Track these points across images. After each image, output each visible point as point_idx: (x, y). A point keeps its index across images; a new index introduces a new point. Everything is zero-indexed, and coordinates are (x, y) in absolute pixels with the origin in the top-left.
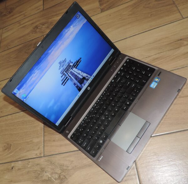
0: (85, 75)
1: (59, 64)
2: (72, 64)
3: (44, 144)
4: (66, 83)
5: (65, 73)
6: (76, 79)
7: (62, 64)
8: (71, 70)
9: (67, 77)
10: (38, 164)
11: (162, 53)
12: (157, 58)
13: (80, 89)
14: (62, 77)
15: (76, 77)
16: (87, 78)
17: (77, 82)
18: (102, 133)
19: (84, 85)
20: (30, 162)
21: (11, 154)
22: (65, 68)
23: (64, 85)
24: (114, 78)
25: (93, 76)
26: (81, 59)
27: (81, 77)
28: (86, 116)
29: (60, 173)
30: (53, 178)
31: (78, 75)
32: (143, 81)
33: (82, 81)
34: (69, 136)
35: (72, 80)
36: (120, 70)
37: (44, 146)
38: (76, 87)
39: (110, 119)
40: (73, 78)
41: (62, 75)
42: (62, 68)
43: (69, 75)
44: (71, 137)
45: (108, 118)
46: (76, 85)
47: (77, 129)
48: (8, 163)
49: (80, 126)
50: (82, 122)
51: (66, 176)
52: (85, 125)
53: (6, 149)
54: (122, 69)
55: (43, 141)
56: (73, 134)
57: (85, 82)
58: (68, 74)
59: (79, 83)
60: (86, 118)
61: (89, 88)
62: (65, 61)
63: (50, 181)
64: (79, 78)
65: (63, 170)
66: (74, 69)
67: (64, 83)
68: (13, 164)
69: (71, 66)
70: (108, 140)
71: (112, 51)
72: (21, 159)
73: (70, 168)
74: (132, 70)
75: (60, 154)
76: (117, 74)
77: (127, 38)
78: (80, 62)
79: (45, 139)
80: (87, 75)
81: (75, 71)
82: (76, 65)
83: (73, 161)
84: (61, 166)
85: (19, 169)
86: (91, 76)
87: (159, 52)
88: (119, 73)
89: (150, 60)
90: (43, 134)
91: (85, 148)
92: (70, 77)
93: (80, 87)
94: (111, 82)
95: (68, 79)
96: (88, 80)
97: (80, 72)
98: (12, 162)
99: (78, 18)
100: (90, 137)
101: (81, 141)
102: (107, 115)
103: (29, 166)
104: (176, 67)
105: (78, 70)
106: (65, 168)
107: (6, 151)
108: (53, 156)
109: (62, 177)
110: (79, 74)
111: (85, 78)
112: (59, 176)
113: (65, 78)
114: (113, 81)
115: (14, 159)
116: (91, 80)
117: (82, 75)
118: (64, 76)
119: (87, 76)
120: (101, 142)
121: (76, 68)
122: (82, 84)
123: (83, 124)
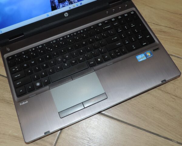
13: (54, 8)
18: (46, 75)
19: (63, 7)
24: (103, 23)
25: (81, 4)
28: (42, 45)
34: (6, 56)
39: (66, 65)
44: (8, 58)
45: (65, 62)
47: (21, 53)
49: (27, 52)
50: (32, 49)
56: (13, 56)
57: (66, 3)
60: (40, 47)
61: (66, 15)
76: (110, 20)
86: (78, 2)
88: (113, 20)
91: (15, 80)
93: (55, 5)
94: (97, 24)
96: (71, 3)
100: (29, 71)
101: (16, 69)
102: (66, 59)
114: (100, 24)
116: (76, 6)
122: (60, 4)
123: (32, 51)
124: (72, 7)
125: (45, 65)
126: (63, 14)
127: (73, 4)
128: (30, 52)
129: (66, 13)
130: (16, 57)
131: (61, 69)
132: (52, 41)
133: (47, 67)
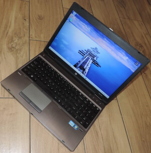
0: (87, 70)
1: (95, 47)
2: (95, 59)
3: (38, 41)
4: (80, 54)
5: (88, 53)
6: (83, 63)
7: (95, 50)
8: (91, 58)
9: (85, 55)
10: (24, 35)
11: (102, 140)
12: (97, 135)
13: (75, 66)
14: (85, 50)
15: (85, 63)
16: (84, 72)
17: (81, 63)
19: (79, 70)
20: (27, 30)
21: (35, 20)
22: (92, 53)
23: (79, 52)
24: (82, 95)
25: (86, 78)
26: (99, 67)
27: (85, 67)
28: (54, 70)
29: (15, 48)
30: (13, 43)
31: (86, 64)
32: (77, 117)
33: (82, 68)
34: (40, 56)
35: (83, 59)
36: (89, 101)
37: (37, 41)
38: (77, 63)
39: (48, 85)
40: (84, 60)
41: (86, 50)
42: (92, 50)
43: (86, 56)
44: (39, 57)
46: (78, 63)
47: (45, 62)
48: (29, 17)
49: (47, 64)
50: (49, 66)
51: (13, 52)
52: (47, 68)
53: (39, 16)
54: (91, 103)
55: (41, 40)
56: (41, 59)
57: (81, 71)
58: (88, 55)
59: (80, 66)
60: (52, 69)
61: (76, 74)
62: (98, 53)
63: (11, 42)
64: (84, 65)
65: (17, 50)
66: (91, 61)
67: (81, 52)
68: (28, 20)
69: (94, 58)
70: (32, 81)
71: (108, 97)
72: (30, 25)
73: (18, 55)
74: (88, 110)
75: (29, 50)
76: (87, 98)
77: (121, 115)
78: (97, 66)
79: (42, 42)
80: (87, 73)
81: (90, 62)
82: (95, 63)
83: (22, 57)
84: (21, 50)
85: (23, 24)
86: (86, 76)
87: (104, 138)
88: (87, 100)
89: (97, 129)
90: (46, 41)
91: (29, 65)
92: (85, 57)
93: (77, 66)
94: (80, 92)
95: (84, 56)
96: (83, 73)
97: (89, 66)
98: (29, 20)
99: (135, 64)
100: (37, 70)
101: (35, 63)
102: (52, 84)
103: (24, 30)
104: (87, 148)
105: (91, 65)
106: (18, 52)
107: (38, 17)
108: (29, 45)
109: (13, 49)
110: (87, 66)
111: (84, 71)
112: (13, 48)
113: (84, 53)
115: (31, 21)
116: (83, 77)
117: (87, 68)
118: (86, 52)
119: (85, 73)
120: (32, 76)
121: (92, 62)
122: (79, 68)
123: (48, 66)
124: (82, 74)
125: (43, 75)
126: (75, 72)
127: (83, 74)
128: (47, 66)
129: (77, 73)
130: (41, 61)
131: (45, 84)
132: (58, 74)
133: (43, 77)
